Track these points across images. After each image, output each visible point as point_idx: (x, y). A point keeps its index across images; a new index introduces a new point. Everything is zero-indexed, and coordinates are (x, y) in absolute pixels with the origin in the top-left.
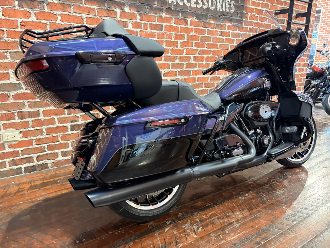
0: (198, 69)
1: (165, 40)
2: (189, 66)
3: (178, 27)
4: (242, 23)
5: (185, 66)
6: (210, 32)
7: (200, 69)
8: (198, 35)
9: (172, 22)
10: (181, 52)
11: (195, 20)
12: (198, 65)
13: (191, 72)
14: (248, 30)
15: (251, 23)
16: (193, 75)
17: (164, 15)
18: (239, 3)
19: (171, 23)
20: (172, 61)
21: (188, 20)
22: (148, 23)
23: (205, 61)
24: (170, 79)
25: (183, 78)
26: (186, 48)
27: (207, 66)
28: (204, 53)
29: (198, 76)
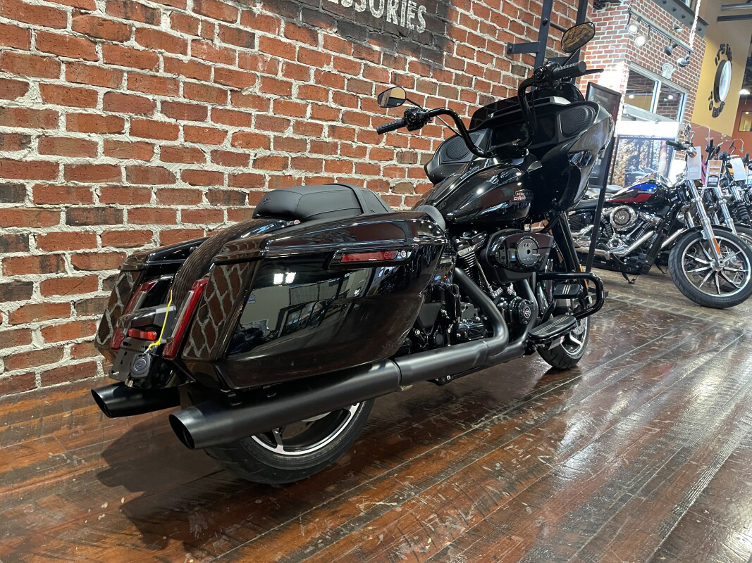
0: (340, 157)
1: (258, 74)
2: (318, 147)
3: (295, 47)
4: (441, 61)
5: (309, 146)
6: (369, 72)
7: (345, 158)
8: (342, 75)
9: (279, 31)
11: (334, 35)
12: (339, 147)
13: (324, 162)
14: (454, 78)
15: (459, 65)
16: (326, 170)
17: (258, 9)
18: (434, 13)
19: (277, 32)
20: (277, 132)
21: (319, 32)
22: (216, 22)
23: (356, 140)
24: (270, 176)
25: (303, 177)
26: (312, 103)
27: (361, 152)
28: (354, 121)
29: (340, 175)
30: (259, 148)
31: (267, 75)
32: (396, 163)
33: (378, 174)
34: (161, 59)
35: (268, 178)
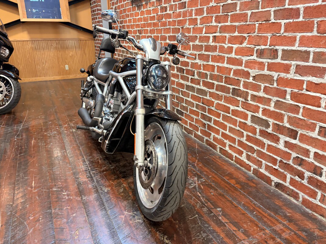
0: (218, 54)
1: (187, 18)
2: (208, 48)
5: (204, 48)
7: (221, 54)
8: (219, 5)
10: (201, 30)
12: (218, 47)
13: (211, 56)
16: (212, 61)
20: (193, 42)
23: (227, 43)
24: (191, 62)
25: (202, 64)
26: (206, 26)
27: (230, 50)
28: (226, 31)
29: (218, 64)
30: (188, 50)
31: (190, 18)
32: (256, 58)
33: (241, 65)
34: (167, 22)
35: (190, 64)
